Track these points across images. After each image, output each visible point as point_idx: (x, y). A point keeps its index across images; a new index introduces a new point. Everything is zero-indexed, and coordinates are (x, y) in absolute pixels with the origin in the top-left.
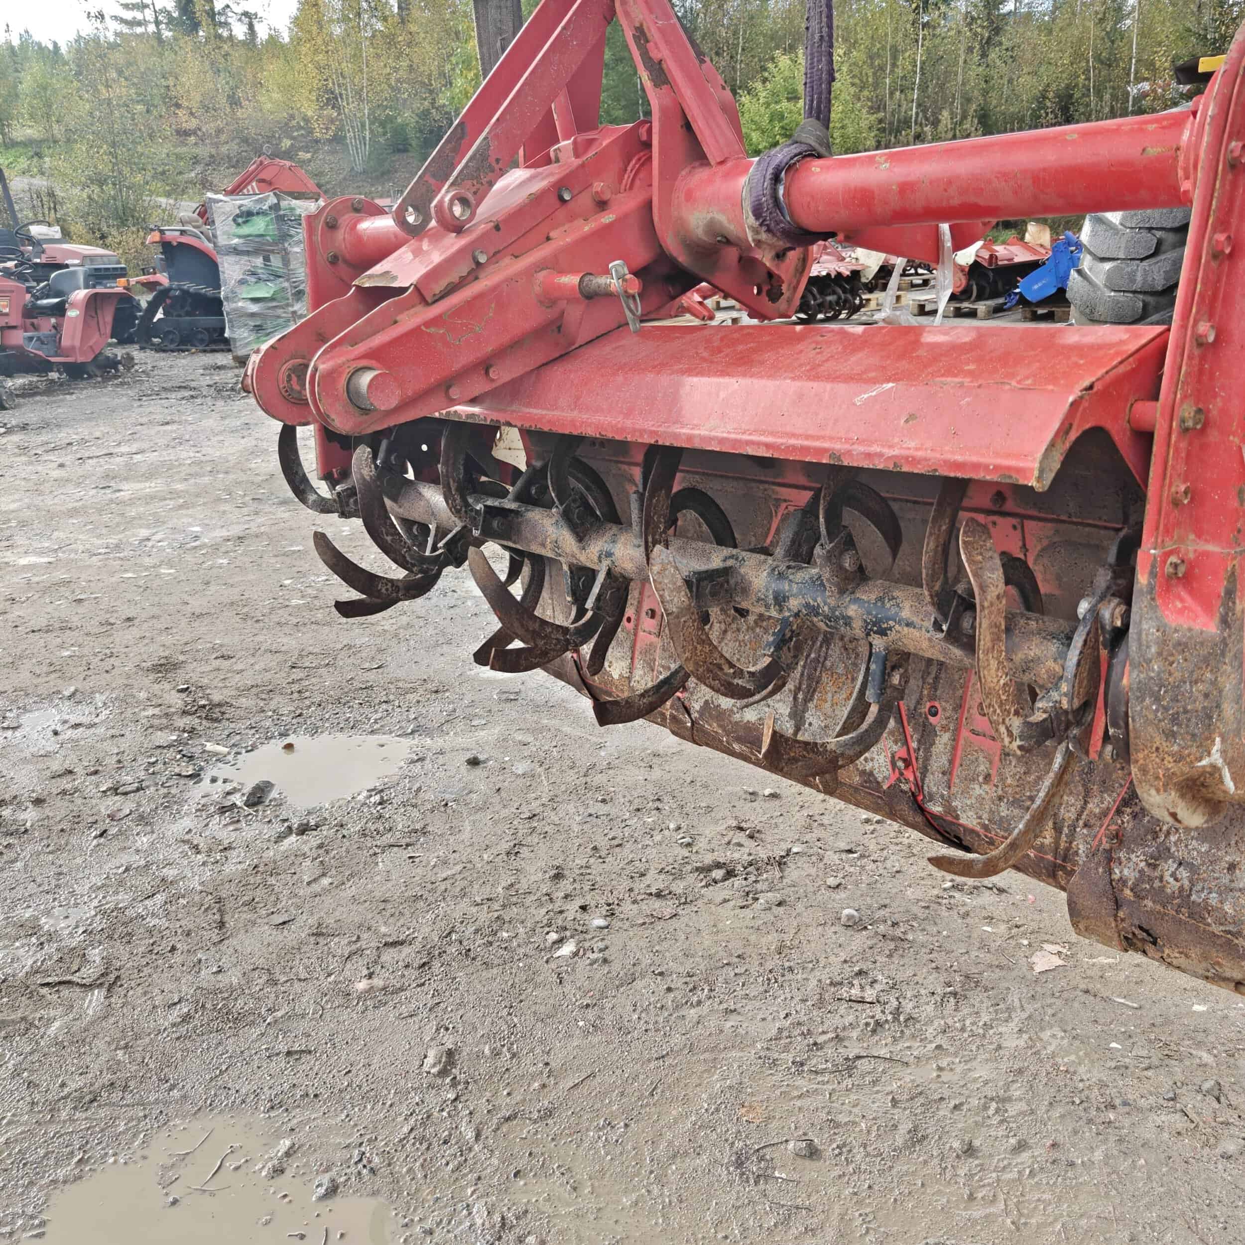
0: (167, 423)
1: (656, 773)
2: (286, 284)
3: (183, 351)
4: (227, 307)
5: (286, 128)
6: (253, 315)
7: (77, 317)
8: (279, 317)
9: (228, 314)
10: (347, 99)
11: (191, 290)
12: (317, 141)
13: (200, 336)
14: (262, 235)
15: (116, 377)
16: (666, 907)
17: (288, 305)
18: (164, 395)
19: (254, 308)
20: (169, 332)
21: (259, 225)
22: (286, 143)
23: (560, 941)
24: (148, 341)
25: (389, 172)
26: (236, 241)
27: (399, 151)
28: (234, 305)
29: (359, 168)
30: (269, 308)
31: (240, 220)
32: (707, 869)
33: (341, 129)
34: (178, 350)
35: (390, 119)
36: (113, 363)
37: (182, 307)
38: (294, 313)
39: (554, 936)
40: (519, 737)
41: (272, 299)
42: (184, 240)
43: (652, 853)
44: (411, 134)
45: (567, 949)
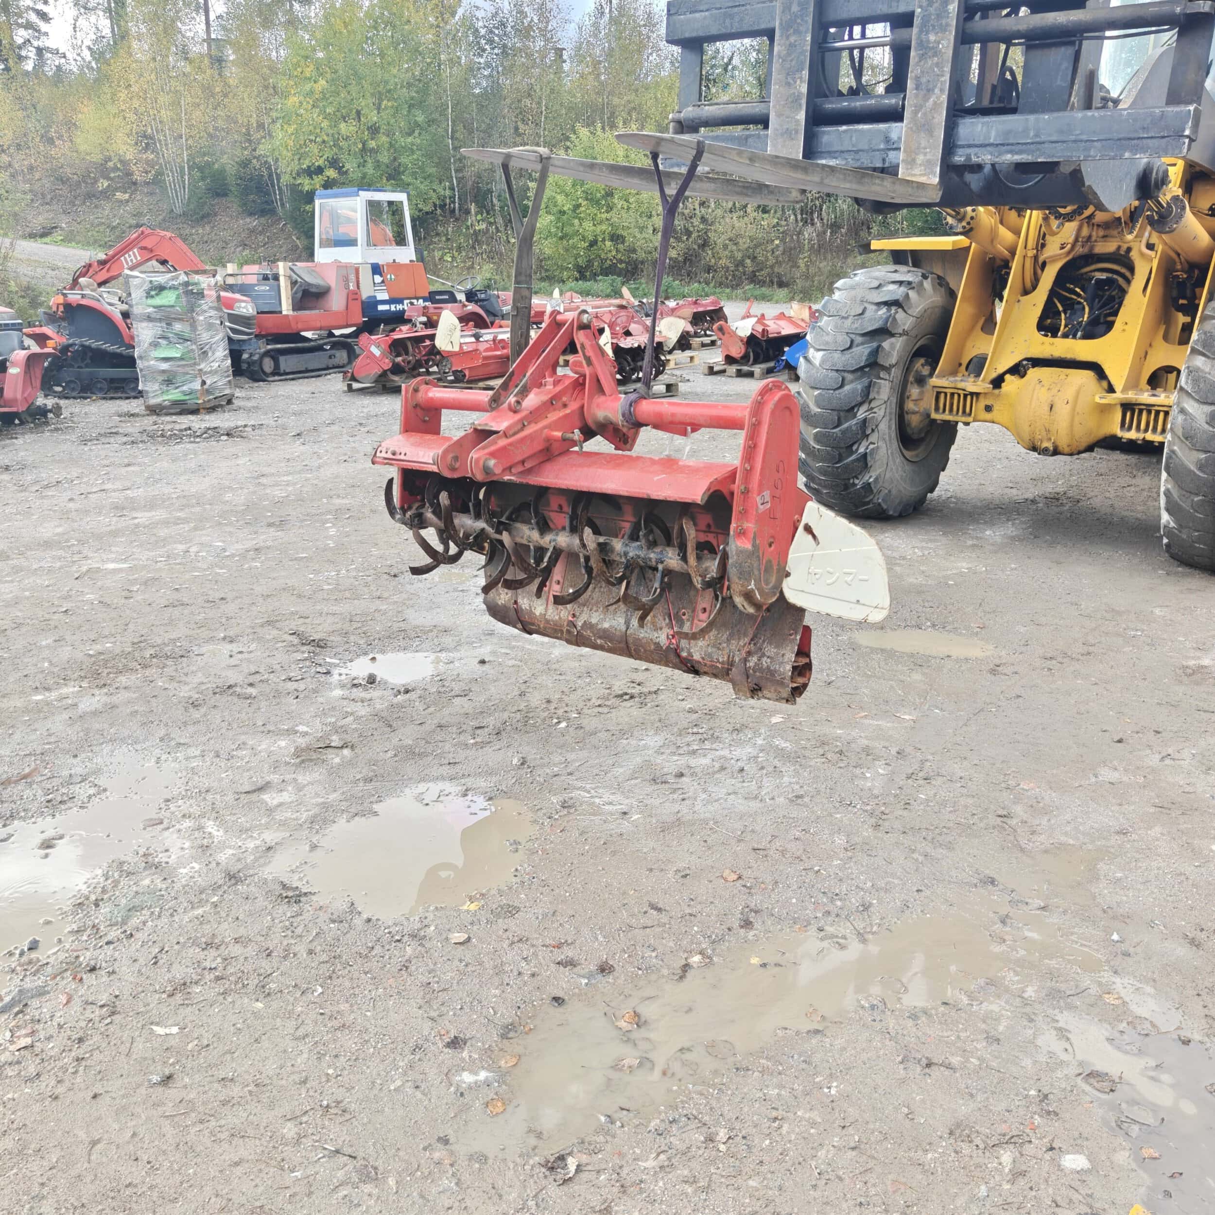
0: (129, 465)
1: (584, 663)
2: (194, 347)
3: (85, 398)
4: (140, 364)
5: (103, 170)
6: (164, 371)
7: (18, 374)
8: (188, 374)
9: (141, 370)
10: (166, 145)
11: (93, 346)
12: (135, 183)
13: (99, 386)
14: (173, 306)
15: (47, 423)
16: (605, 710)
17: (195, 364)
18: (103, 440)
19: (165, 366)
20: (71, 381)
21: (168, 298)
22: (103, 184)
23: (559, 722)
24: (50, 389)
25: (208, 215)
26: (151, 310)
27: (218, 195)
28: (146, 364)
29: (178, 211)
30: (179, 366)
31: (153, 293)
32: (621, 696)
33: (160, 173)
34: (80, 398)
35: (209, 164)
36: (43, 412)
37: (83, 360)
38: (201, 370)
39: (555, 721)
40: (503, 651)
41: (181, 359)
42: (84, 302)
43: (592, 692)
44: (231, 181)
45: (563, 725)
